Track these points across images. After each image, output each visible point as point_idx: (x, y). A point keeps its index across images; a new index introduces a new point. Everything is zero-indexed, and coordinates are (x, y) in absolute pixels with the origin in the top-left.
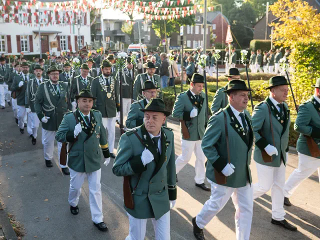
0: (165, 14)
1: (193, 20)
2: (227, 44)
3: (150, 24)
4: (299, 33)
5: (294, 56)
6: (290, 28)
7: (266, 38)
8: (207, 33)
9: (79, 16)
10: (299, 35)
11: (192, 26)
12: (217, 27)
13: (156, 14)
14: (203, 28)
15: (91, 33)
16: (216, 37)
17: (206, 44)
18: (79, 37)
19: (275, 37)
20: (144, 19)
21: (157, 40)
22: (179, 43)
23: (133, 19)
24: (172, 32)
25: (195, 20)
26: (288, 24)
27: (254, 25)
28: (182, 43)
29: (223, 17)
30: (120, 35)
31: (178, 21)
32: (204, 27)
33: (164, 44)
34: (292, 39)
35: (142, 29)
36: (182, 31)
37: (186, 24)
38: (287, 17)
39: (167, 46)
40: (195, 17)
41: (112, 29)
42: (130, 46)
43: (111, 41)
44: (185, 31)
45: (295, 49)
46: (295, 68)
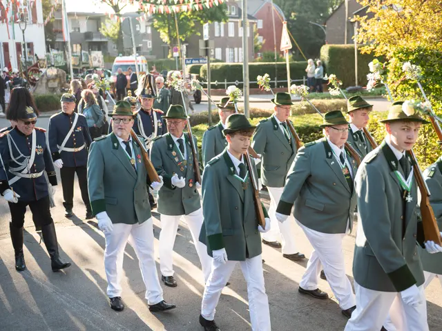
0: (176, 3)
1: (224, 14)
2: (282, 53)
3: (150, 20)
4: (400, 33)
6: (385, 23)
7: (346, 42)
8: (248, 35)
9: (23, 7)
10: (399, 35)
11: (223, 23)
12: (264, 24)
13: (161, 4)
14: (242, 26)
15: (46, 38)
16: (264, 42)
18: (24, 45)
19: (360, 40)
20: (139, 12)
21: (164, 47)
22: (202, 53)
23: (121, 13)
24: (189, 33)
25: (228, 13)
26: (381, 17)
27: (326, 19)
28: (207, 52)
29: (274, 7)
30: (99, 40)
31: (198, 16)
32: (243, 24)
33: (176, 54)
34: (389, 42)
35: (138, 29)
36: (206, 32)
37: (212, 20)
38: (379, 6)
39: (181, 59)
40: (226, 8)
41: (84, 29)
42: (118, 59)
43: (83, 52)
44: (212, 31)
45: (394, 59)
46: (396, 91)
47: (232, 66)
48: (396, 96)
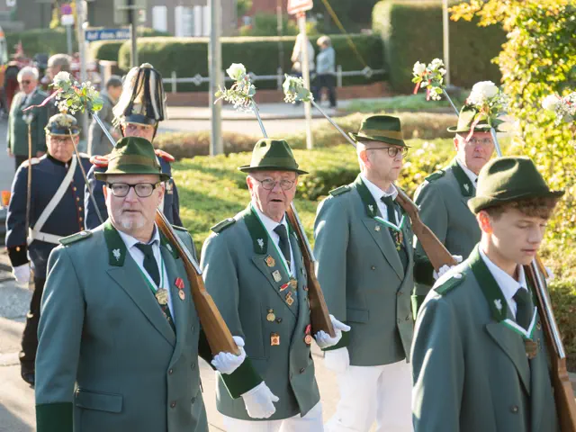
2: (293, 17)
5: (513, 54)
17: (218, 21)
22: (119, 18)
28: (131, 17)
33: (67, 20)
39: (77, 29)
45: (517, 31)
46: (522, 96)
47: (189, 45)
48: (522, 107)
